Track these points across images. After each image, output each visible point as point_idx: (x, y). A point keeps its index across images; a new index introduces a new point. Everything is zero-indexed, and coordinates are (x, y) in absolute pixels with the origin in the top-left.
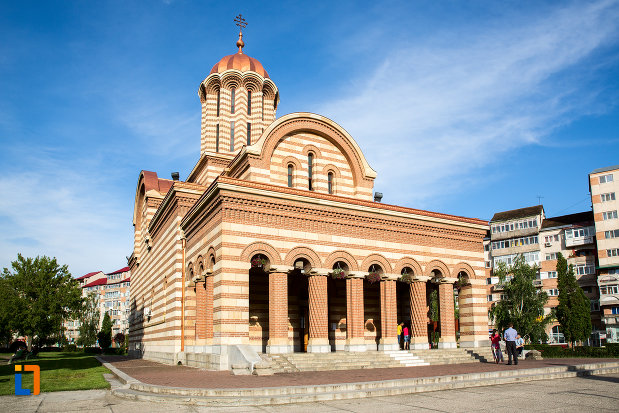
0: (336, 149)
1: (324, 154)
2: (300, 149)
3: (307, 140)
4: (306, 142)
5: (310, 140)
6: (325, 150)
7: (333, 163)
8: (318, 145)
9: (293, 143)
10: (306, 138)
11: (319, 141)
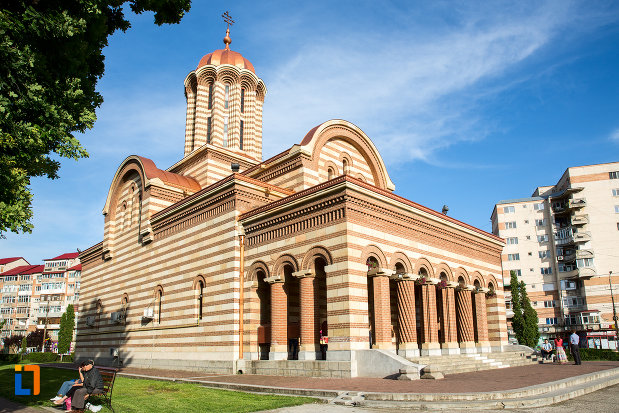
0: (363, 159)
1: (355, 163)
2: (337, 155)
3: (342, 147)
4: (342, 149)
5: (346, 148)
6: (356, 159)
7: (362, 172)
8: (351, 153)
9: (332, 149)
10: (343, 146)
11: (351, 150)
